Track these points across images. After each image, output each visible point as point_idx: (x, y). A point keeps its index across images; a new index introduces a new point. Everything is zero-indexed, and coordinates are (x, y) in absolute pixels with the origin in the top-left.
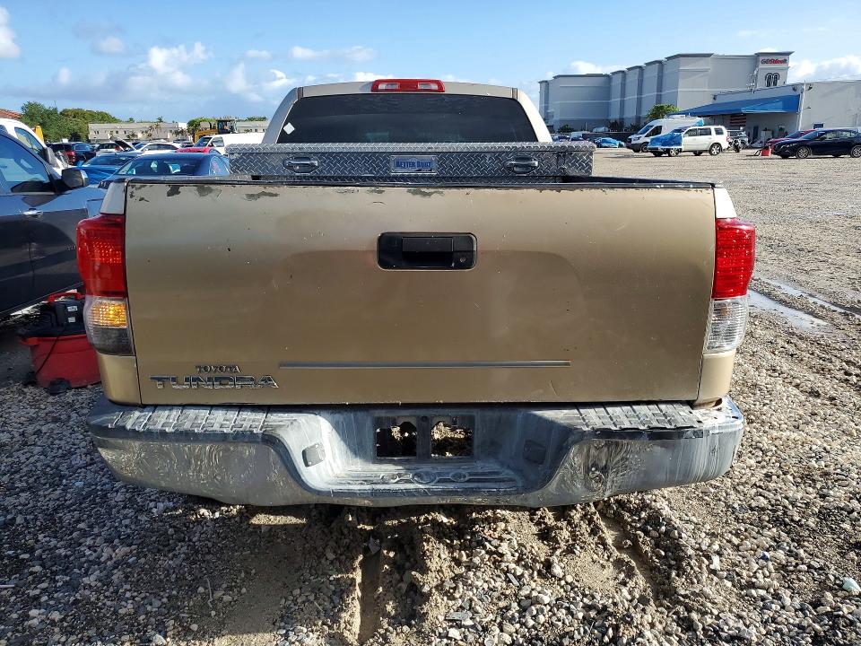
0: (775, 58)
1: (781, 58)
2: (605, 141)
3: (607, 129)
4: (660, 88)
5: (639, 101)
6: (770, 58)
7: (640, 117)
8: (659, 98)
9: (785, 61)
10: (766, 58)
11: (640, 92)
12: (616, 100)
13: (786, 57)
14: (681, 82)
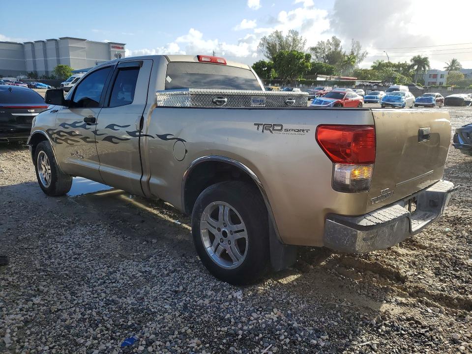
0: (118, 46)
1: (121, 46)
2: (38, 85)
3: (26, 77)
4: (58, 55)
5: (46, 62)
6: (116, 45)
7: (48, 72)
8: (59, 61)
9: (123, 48)
10: (114, 45)
11: (45, 55)
12: (29, 59)
13: (123, 46)
14: (71, 53)
